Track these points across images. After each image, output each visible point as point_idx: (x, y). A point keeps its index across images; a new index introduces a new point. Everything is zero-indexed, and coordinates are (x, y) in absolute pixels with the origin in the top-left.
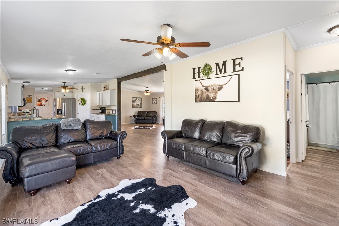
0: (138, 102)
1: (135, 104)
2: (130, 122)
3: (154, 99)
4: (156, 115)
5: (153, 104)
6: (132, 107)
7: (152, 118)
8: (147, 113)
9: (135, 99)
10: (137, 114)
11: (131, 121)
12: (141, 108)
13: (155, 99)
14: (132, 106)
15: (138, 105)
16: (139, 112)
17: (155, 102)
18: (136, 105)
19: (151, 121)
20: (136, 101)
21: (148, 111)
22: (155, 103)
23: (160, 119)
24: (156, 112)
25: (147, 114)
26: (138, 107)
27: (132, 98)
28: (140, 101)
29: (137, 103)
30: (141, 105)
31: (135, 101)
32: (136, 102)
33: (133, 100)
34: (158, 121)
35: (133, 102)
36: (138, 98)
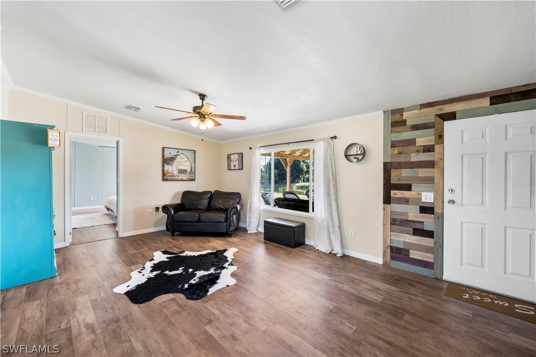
0: (183, 163)
1: (172, 169)
2: (154, 227)
3: (232, 157)
4: (239, 207)
5: (229, 169)
6: (164, 180)
7: (224, 215)
8: (211, 198)
9: (174, 153)
10: (178, 201)
11: (157, 224)
12: (194, 180)
13: (237, 156)
14: (164, 174)
15: (184, 171)
16: (186, 194)
17: (235, 163)
18: (176, 173)
19: (223, 228)
20: (178, 159)
21: (216, 192)
22: (237, 167)
23: (250, 218)
24: (238, 195)
25: (209, 202)
26: (185, 178)
27: (163, 149)
28: (192, 161)
29: (182, 168)
30: (193, 172)
31: (172, 159)
32: (175, 163)
33: (167, 154)
34: (246, 223)
35: (167, 161)
36: (186, 153)
